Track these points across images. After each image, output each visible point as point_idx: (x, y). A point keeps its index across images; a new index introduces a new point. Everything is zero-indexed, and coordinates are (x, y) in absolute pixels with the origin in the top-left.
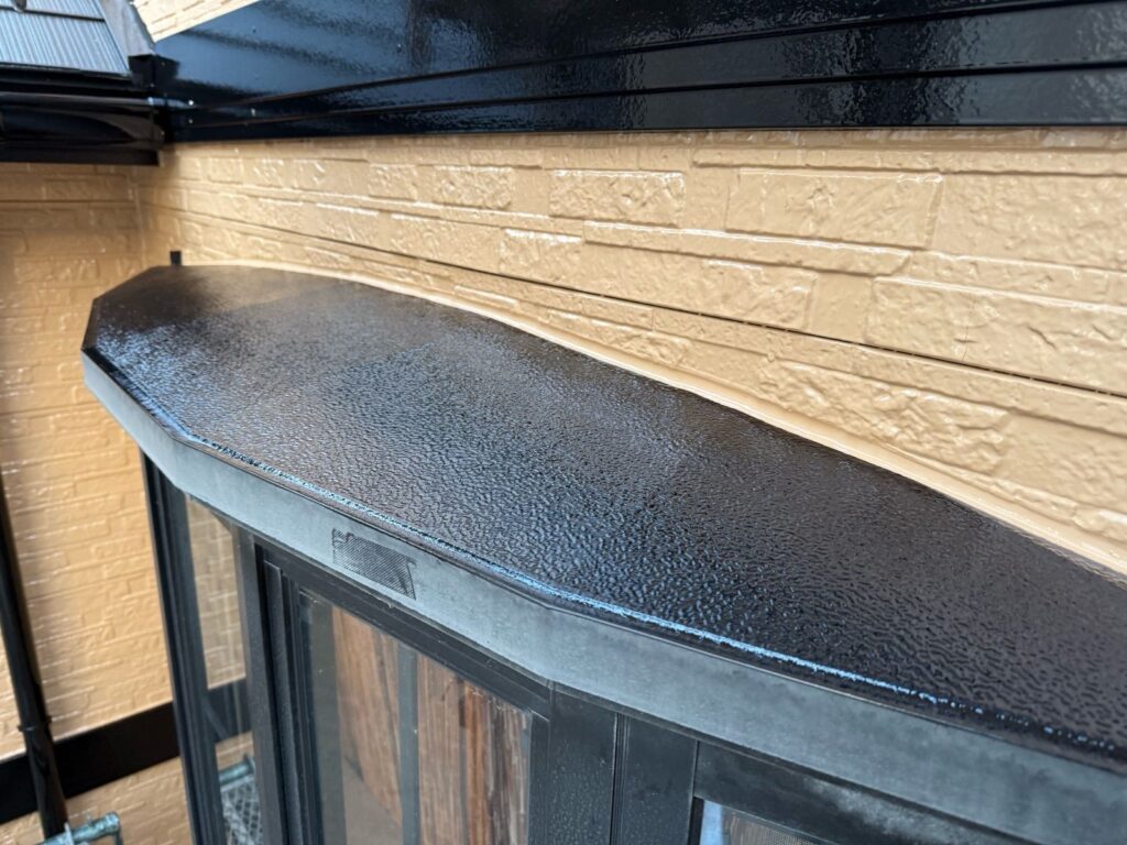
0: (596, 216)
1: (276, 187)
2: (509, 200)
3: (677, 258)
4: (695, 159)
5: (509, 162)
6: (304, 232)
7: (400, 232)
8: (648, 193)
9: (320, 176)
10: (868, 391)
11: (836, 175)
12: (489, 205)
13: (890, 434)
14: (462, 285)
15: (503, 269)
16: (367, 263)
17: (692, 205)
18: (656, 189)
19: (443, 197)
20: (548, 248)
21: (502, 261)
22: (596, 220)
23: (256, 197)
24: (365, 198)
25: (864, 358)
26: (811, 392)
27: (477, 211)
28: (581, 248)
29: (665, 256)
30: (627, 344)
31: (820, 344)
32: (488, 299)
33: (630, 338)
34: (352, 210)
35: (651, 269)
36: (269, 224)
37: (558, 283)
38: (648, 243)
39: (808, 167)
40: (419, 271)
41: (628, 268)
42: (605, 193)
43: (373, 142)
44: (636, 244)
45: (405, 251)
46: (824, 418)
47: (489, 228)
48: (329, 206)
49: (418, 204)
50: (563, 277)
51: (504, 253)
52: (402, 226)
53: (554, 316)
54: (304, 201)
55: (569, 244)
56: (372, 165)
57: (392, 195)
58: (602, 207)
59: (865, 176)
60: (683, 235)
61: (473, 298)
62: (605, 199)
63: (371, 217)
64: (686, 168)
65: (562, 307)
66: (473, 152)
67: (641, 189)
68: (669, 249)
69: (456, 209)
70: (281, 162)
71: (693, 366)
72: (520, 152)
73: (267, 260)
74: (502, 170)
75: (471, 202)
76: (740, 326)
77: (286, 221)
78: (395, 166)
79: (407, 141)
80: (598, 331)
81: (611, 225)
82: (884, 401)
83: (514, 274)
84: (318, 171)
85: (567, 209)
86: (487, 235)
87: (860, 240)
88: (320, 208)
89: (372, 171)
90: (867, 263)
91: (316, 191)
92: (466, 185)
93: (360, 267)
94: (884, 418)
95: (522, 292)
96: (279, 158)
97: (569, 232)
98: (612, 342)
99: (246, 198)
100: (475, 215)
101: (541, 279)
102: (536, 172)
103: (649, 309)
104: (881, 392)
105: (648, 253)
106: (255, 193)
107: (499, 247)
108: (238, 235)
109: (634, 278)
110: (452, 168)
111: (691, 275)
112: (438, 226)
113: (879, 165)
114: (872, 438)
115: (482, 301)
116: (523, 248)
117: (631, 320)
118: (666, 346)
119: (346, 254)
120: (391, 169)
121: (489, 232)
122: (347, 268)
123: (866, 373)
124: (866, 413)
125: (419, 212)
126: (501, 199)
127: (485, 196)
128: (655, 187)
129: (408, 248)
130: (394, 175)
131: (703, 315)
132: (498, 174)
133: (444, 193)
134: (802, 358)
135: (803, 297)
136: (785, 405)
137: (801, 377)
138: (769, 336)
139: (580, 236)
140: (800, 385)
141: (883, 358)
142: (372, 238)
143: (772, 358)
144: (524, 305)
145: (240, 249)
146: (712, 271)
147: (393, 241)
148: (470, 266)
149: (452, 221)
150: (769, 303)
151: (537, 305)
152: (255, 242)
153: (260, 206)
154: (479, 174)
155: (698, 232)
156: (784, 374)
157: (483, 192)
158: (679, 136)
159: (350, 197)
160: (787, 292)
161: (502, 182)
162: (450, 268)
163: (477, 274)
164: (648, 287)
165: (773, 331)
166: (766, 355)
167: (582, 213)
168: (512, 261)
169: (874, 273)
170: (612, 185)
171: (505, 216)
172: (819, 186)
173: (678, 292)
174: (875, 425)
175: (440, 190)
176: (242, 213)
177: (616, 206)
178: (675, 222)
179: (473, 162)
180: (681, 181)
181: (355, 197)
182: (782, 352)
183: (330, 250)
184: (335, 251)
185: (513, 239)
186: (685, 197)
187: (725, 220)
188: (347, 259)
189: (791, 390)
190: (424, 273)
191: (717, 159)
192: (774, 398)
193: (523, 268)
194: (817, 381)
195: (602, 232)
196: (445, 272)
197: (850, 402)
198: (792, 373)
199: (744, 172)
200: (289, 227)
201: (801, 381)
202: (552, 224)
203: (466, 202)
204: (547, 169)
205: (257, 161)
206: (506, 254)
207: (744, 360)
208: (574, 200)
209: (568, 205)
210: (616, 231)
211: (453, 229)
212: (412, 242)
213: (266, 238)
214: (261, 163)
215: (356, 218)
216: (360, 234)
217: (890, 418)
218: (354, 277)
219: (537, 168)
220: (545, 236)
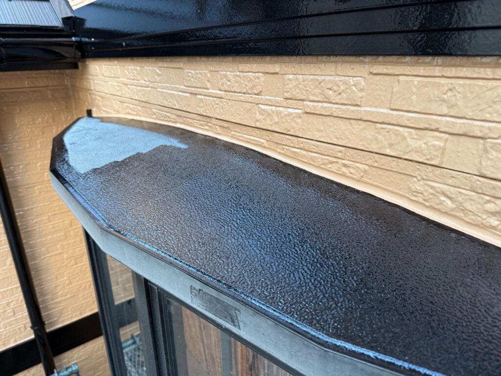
0: (311, 99)
1: (136, 80)
2: (261, 90)
3: (360, 122)
4: (371, 71)
5: (260, 71)
6: (151, 102)
7: (202, 104)
8: (342, 88)
9: (159, 75)
10: (481, 201)
11: (461, 82)
12: (250, 92)
13: (493, 224)
14: (235, 131)
15: (258, 125)
16: (185, 119)
17: (369, 95)
18: (347, 86)
19: (225, 88)
20: (283, 115)
21: (257, 120)
22: (311, 101)
23: (127, 85)
24: (183, 87)
25: (478, 183)
26: (443, 198)
27: (243, 95)
28: (302, 116)
29: (352, 121)
30: (330, 166)
31: (450, 174)
32: (250, 139)
33: (331, 163)
34: (176, 93)
35: (344, 127)
36: (134, 98)
37: (289, 133)
38: (343, 114)
39: (443, 76)
40: (211, 123)
41: (330, 126)
42: (316, 87)
43: (185, 59)
44: (335, 114)
45: (204, 114)
46: (452, 213)
47: (250, 104)
48: (164, 90)
49: (211, 91)
50: (292, 130)
51: (258, 116)
52: (203, 102)
53: (286, 149)
54: (151, 87)
55: (295, 113)
56: (186, 71)
57: (197, 86)
58: (315, 95)
59: (481, 82)
60: (364, 111)
61: (241, 138)
62: (316, 91)
63: (186, 96)
64: (366, 75)
65: (292, 145)
66: (240, 65)
67: (338, 86)
68: (356, 118)
69: (231, 93)
70: (138, 68)
71: (370, 179)
72: (267, 65)
73: (134, 115)
74: (257, 74)
75: (239, 91)
76: (400, 160)
77: (142, 97)
78: (198, 71)
79: (204, 59)
80: (312, 159)
81: (320, 104)
82: (490, 207)
83: (264, 127)
84: (158, 73)
85: (294, 95)
86: (249, 107)
87: (477, 118)
88: (159, 91)
89: (186, 73)
90: (481, 131)
91: (158, 83)
92: (237, 82)
93: (181, 120)
94: (490, 216)
95: (268, 137)
96: (137, 66)
97: (295, 107)
98: (321, 164)
99: (122, 85)
100: (242, 97)
101: (280, 131)
102: (276, 76)
103: (343, 149)
104: (489, 201)
105: (342, 119)
106: (126, 83)
107: (256, 114)
108: (119, 103)
109: (334, 132)
110: (228, 73)
111: (369, 132)
112: (222, 102)
113: (491, 77)
114: (482, 225)
115: (246, 140)
116: (269, 115)
117: (332, 154)
118: (353, 168)
119: (174, 114)
120: (195, 73)
121: (250, 106)
122: (174, 121)
123: (480, 191)
124: (479, 212)
125: (212, 95)
126: (256, 90)
127: (247, 87)
128: (347, 84)
129: (206, 112)
130: (198, 76)
131: (376, 153)
132: (254, 77)
133: (225, 86)
134: (439, 180)
135: (440, 148)
136: (427, 204)
137: (438, 190)
138: (418, 167)
139: (302, 109)
140: (437, 194)
141: (491, 184)
142: (187, 107)
143: (419, 178)
144: (269, 143)
145: (120, 109)
146: (382, 130)
147: (198, 109)
148: (240, 122)
149: (230, 100)
150: (418, 150)
151: (277, 143)
152: (127, 106)
153: (129, 89)
154: (244, 76)
155: (374, 109)
156: (427, 188)
157: (246, 86)
158: (361, 58)
159: (175, 86)
160: (429, 144)
161: (257, 80)
162: (228, 123)
163: (243, 127)
164: (343, 138)
165: (420, 165)
166: (416, 177)
167: (304, 97)
168: (263, 120)
169: (486, 136)
170: (320, 83)
171: (259, 98)
172: (450, 88)
173: (360, 141)
174: (484, 219)
175: (223, 84)
176: (120, 92)
177: (323, 94)
178: (359, 103)
179: (241, 70)
180: (363, 82)
181: (177, 86)
182: (426, 175)
183: (165, 112)
184: (168, 112)
185: (264, 110)
186: (365, 90)
187: (390, 103)
188: (174, 117)
189: (431, 196)
190: (214, 125)
191: (385, 71)
192: (420, 200)
193: (269, 125)
194: (448, 193)
195: (314, 107)
196: (226, 125)
197: (467, 205)
198: (432, 187)
199: (401, 78)
200: (144, 100)
201: (438, 192)
202: (285, 103)
203: (236, 91)
204: (281, 74)
205: (126, 67)
206: (259, 117)
207: (402, 178)
208: (298, 91)
209: (294, 93)
210: (322, 107)
211: (230, 104)
212: (208, 110)
213: (133, 105)
214: (129, 69)
215: (178, 97)
216: (180, 105)
217: (494, 216)
218: (178, 125)
219: (277, 73)
220: (281, 109)
